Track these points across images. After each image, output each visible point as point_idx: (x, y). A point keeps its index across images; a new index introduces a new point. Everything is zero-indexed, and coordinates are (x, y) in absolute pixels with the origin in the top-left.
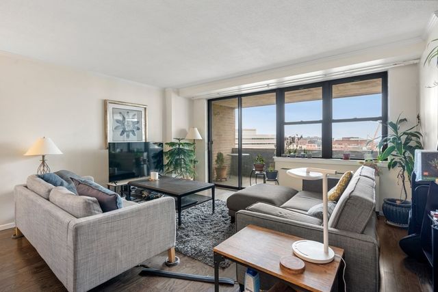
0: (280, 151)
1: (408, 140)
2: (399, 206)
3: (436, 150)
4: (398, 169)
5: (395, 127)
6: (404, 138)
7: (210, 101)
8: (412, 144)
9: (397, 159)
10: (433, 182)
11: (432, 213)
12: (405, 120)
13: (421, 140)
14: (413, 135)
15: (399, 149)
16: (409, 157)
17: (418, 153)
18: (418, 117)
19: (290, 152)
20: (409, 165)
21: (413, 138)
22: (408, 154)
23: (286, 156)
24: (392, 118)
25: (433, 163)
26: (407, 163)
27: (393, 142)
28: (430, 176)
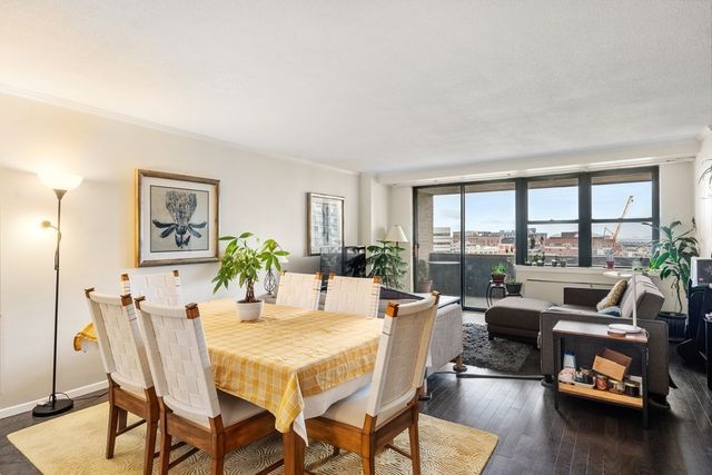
0: (522, 258)
1: (683, 245)
2: (674, 318)
3: (710, 258)
4: (672, 278)
5: (668, 232)
6: (678, 244)
7: (415, 189)
8: (687, 250)
9: (670, 267)
10: (708, 287)
11: (707, 315)
12: (679, 222)
13: (696, 247)
14: (687, 240)
15: (674, 256)
16: (684, 265)
17: (694, 260)
18: (693, 220)
19: (536, 260)
20: (684, 273)
21: (688, 244)
22: (683, 261)
23: (530, 265)
24: (664, 222)
25: (707, 270)
26: (682, 271)
27: (667, 248)
28: (705, 281)
